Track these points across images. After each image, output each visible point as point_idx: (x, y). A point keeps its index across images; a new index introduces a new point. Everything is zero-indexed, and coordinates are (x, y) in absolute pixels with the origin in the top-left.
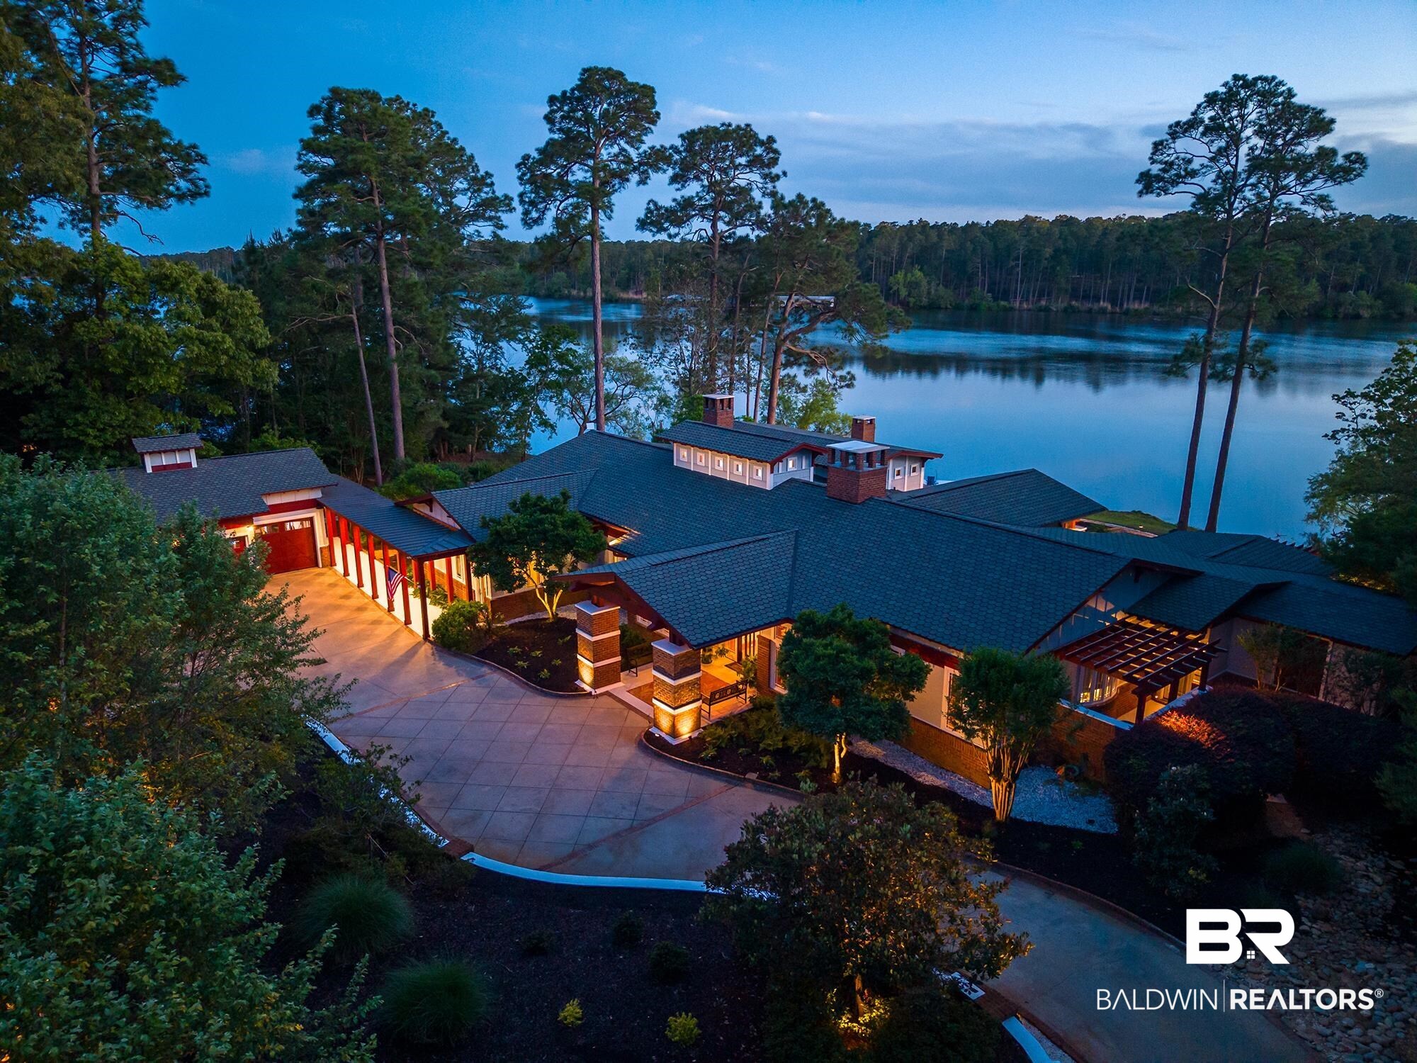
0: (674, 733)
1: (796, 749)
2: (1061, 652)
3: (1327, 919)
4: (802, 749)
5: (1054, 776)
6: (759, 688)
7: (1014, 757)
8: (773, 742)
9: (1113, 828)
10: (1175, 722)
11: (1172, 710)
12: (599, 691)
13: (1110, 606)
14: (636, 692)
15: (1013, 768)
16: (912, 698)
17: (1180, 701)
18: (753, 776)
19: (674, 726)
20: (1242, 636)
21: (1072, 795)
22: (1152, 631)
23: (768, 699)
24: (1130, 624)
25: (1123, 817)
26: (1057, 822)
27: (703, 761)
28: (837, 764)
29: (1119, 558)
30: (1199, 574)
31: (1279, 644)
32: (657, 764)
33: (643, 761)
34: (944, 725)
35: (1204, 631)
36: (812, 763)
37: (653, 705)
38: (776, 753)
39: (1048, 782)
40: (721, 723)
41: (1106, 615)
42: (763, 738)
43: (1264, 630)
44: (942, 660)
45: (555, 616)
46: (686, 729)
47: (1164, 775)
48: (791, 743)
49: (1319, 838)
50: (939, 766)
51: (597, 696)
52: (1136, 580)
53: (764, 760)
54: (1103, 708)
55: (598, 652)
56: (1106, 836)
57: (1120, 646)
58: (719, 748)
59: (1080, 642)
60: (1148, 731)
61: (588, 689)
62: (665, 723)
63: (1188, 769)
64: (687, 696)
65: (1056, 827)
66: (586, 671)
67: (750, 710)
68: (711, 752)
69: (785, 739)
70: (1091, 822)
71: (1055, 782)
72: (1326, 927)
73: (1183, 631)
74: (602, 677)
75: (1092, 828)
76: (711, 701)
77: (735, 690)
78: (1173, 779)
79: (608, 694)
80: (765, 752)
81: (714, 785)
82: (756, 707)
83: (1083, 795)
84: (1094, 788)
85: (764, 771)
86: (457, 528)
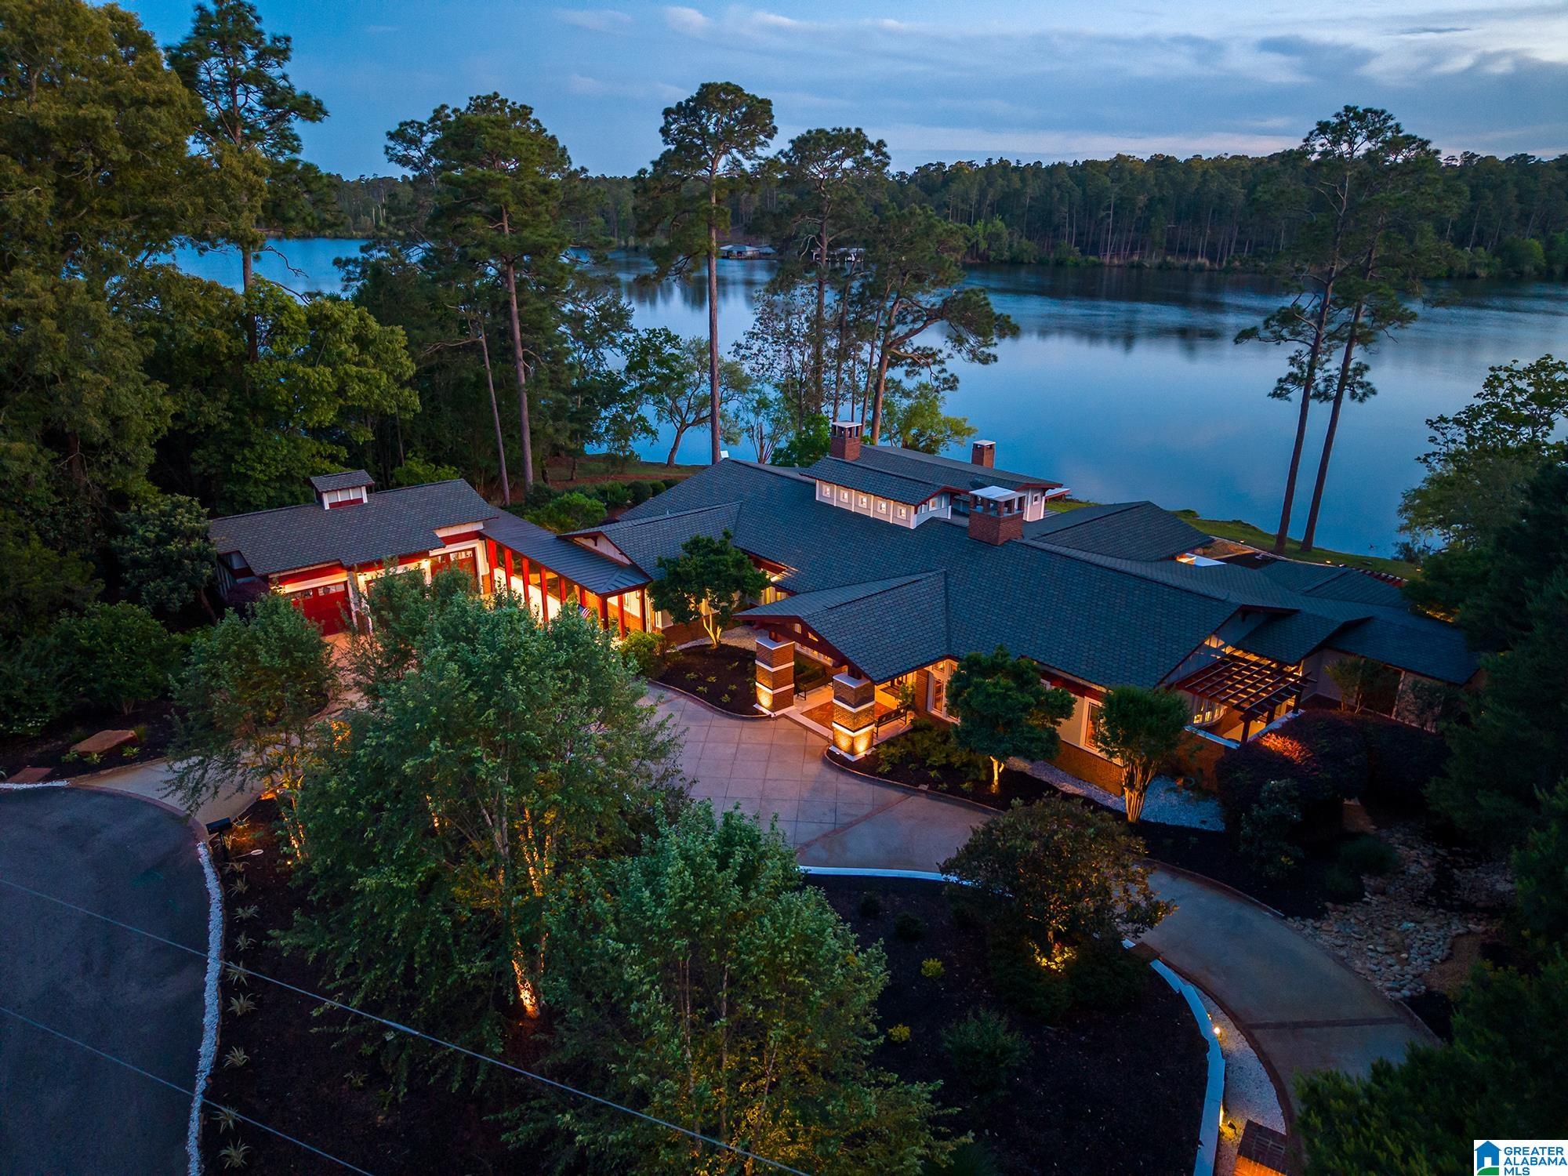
0: (852, 751)
1: (958, 764)
2: (1182, 684)
3: (1383, 893)
4: (964, 765)
5: (1173, 785)
6: (916, 710)
7: (1145, 773)
8: (938, 758)
9: (1221, 827)
10: (1274, 743)
11: (1271, 731)
12: (778, 713)
13: (1221, 643)
14: (809, 714)
15: (1143, 780)
16: (1059, 724)
17: (1276, 725)
18: (925, 787)
19: (852, 746)
20: (1329, 666)
21: (1189, 799)
22: (1256, 664)
23: (927, 721)
24: (1237, 658)
25: (1232, 821)
26: (1176, 823)
27: (880, 775)
28: (996, 777)
29: (1231, 604)
30: (1297, 611)
31: (1359, 674)
32: (843, 778)
33: (830, 776)
34: (1083, 744)
35: (1298, 664)
36: (972, 776)
37: (832, 729)
38: (940, 768)
39: (1170, 790)
40: (890, 742)
41: (1217, 651)
42: (929, 755)
43: (1350, 660)
44: (1084, 691)
45: (719, 643)
46: (862, 748)
47: (1265, 787)
48: (953, 759)
49: (1384, 833)
50: (1078, 777)
51: (776, 718)
52: (1244, 620)
53: (932, 774)
54: (1212, 728)
55: (776, 681)
56: (1216, 833)
57: (1230, 678)
58: (892, 764)
59: (1197, 675)
60: (1250, 749)
61: (768, 712)
62: (844, 743)
63: (1283, 783)
64: (864, 721)
65: (1176, 827)
66: (765, 697)
67: (910, 731)
68: (887, 768)
69: (947, 756)
70: (1204, 822)
71: (1175, 790)
72: (1383, 899)
73: (1282, 664)
74: (779, 702)
75: (1205, 827)
76: (879, 723)
77: (897, 714)
78: (1271, 790)
79: (784, 716)
80: (932, 767)
81: (894, 795)
82: (915, 728)
83: (1197, 801)
84: (1204, 794)
85: (933, 783)
86: (627, 562)
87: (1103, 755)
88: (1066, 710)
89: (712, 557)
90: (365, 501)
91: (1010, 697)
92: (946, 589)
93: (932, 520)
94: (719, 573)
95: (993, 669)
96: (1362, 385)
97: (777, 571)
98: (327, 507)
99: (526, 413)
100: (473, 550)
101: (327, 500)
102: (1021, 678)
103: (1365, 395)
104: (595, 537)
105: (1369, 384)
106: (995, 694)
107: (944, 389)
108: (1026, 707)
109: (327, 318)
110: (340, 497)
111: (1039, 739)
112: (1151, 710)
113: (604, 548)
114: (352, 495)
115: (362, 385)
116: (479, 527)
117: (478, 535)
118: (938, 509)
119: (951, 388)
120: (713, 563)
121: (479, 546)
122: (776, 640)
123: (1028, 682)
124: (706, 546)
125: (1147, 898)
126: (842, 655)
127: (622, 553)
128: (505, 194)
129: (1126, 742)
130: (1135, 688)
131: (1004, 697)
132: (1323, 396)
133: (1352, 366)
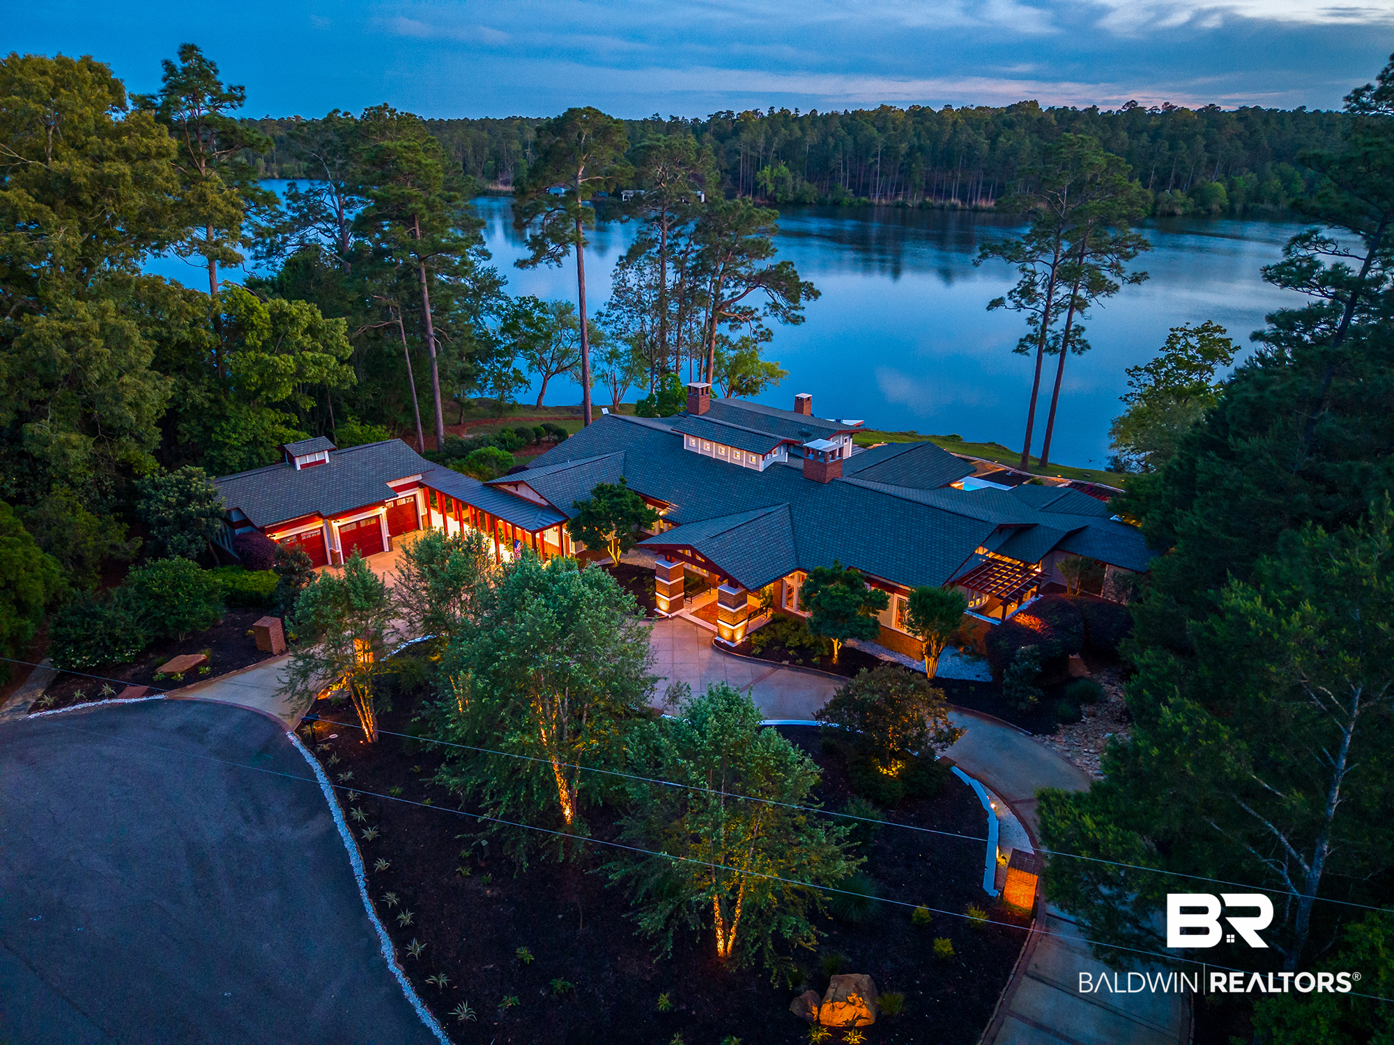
0: (733, 639)
1: (808, 645)
2: (960, 582)
3: (1094, 716)
4: (812, 645)
5: (956, 651)
6: (774, 608)
7: (938, 645)
8: (793, 641)
9: (989, 679)
10: (1023, 620)
11: (1021, 612)
12: (674, 614)
13: (986, 550)
14: (696, 614)
15: (937, 650)
16: (878, 613)
17: (1024, 607)
18: (787, 663)
19: (733, 636)
20: (1059, 562)
21: (967, 662)
22: (1010, 564)
23: (783, 615)
24: (996, 560)
25: (998, 675)
26: (960, 677)
27: (754, 655)
28: (836, 653)
29: (991, 524)
30: (1036, 525)
31: (1079, 567)
32: (727, 659)
33: (719, 658)
34: (894, 626)
35: (1038, 563)
36: (818, 653)
37: (716, 624)
38: (796, 648)
39: (953, 655)
40: (758, 632)
41: (983, 556)
42: (787, 639)
43: (1073, 558)
44: (894, 590)
45: (619, 562)
46: (739, 637)
47: (1018, 651)
48: (805, 641)
49: (1095, 676)
50: (891, 649)
51: (673, 618)
52: (1000, 533)
53: (791, 653)
54: (981, 610)
55: (672, 591)
56: (987, 683)
57: (993, 576)
58: (762, 647)
59: (970, 575)
60: (1008, 625)
61: (666, 614)
62: (726, 634)
63: (1030, 647)
64: (740, 617)
65: (960, 680)
66: (663, 604)
67: (771, 622)
68: (758, 651)
69: (800, 640)
70: (978, 676)
71: (957, 655)
72: (1094, 719)
73: (1027, 564)
74: (674, 606)
75: (978, 679)
76: (750, 618)
77: (761, 611)
78: (1022, 653)
79: (678, 616)
80: (790, 648)
81: (767, 669)
82: (774, 621)
83: (973, 661)
84: (977, 656)
85: (793, 660)
86: (545, 503)
87: (910, 634)
88: (883, 604)
89: (616, 500)
90: (327, 461)
91: (847, 598)
92: (791, 518)
93: (775, 464)
94: (622, 511)
95: (832, 578)
96: (1080, 342)
97: (663, 507)
98: (299, 468)
99: (437, 378)
100: (414, 496)
101: (299, 463)
102: (851, 582)
103: (1082, 349)
104: (516, 484)
105: (1085, 341)
106: (837, 596)
107: (761, 341)
108: (858, 604)
109: (286, 314)
110: (309, 460)
111: (867, 626)
112: (942, 602)
113: (523, 492)
114: (318, 457)
115: (316, 367)
116: (419, 478)
117: (417, 484)
118: (779, 456)
119: (767, 340)
120: (616, 503)
121: (419, 493)
122: (671, 561)
123: (857, 586)
124: (610, 491)
125: (948, 727)
126: (725, 572)
127: (542, 497)
128: (421, 209)
129: (925, 625)
130: (931, 587)
131: (843, 598)
132: (1052, 350)
133: (1072, 328)
